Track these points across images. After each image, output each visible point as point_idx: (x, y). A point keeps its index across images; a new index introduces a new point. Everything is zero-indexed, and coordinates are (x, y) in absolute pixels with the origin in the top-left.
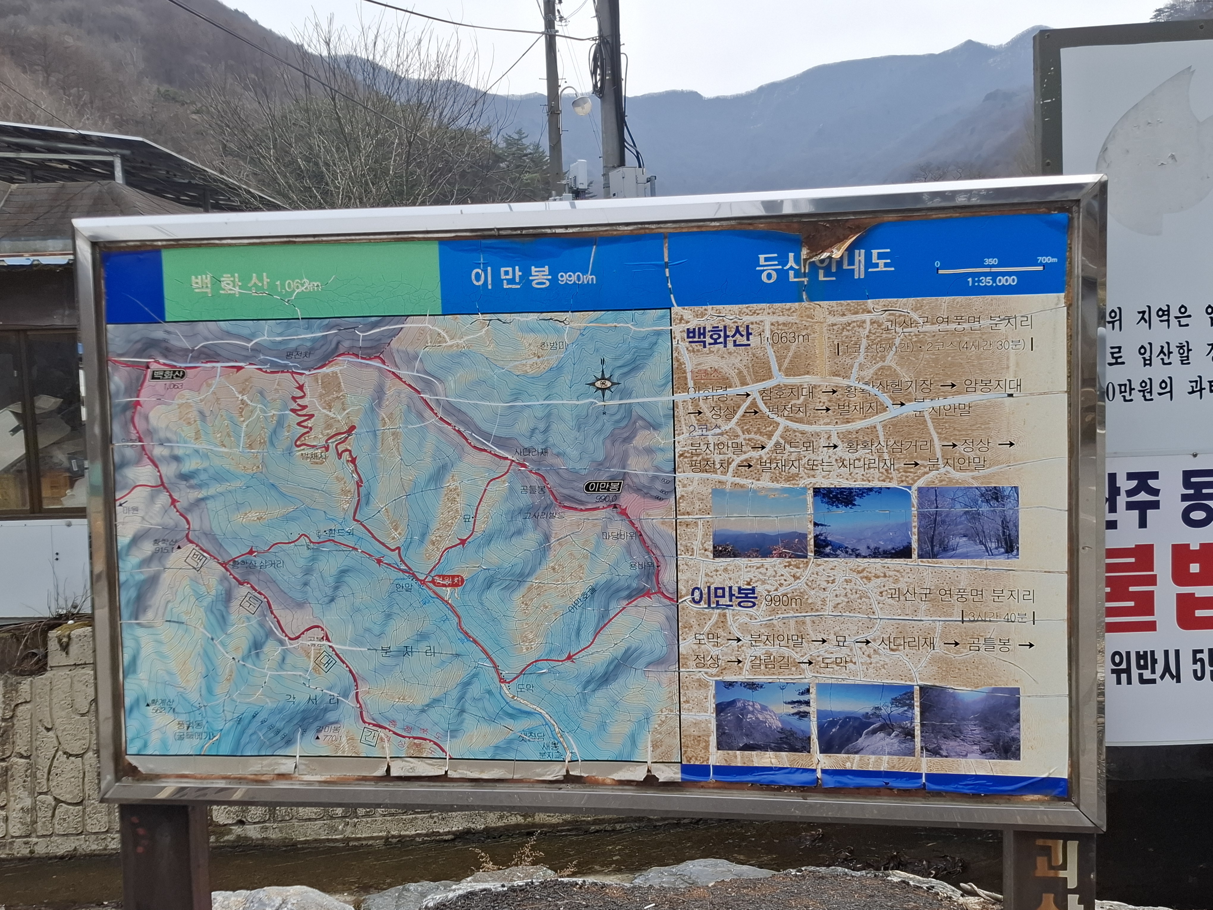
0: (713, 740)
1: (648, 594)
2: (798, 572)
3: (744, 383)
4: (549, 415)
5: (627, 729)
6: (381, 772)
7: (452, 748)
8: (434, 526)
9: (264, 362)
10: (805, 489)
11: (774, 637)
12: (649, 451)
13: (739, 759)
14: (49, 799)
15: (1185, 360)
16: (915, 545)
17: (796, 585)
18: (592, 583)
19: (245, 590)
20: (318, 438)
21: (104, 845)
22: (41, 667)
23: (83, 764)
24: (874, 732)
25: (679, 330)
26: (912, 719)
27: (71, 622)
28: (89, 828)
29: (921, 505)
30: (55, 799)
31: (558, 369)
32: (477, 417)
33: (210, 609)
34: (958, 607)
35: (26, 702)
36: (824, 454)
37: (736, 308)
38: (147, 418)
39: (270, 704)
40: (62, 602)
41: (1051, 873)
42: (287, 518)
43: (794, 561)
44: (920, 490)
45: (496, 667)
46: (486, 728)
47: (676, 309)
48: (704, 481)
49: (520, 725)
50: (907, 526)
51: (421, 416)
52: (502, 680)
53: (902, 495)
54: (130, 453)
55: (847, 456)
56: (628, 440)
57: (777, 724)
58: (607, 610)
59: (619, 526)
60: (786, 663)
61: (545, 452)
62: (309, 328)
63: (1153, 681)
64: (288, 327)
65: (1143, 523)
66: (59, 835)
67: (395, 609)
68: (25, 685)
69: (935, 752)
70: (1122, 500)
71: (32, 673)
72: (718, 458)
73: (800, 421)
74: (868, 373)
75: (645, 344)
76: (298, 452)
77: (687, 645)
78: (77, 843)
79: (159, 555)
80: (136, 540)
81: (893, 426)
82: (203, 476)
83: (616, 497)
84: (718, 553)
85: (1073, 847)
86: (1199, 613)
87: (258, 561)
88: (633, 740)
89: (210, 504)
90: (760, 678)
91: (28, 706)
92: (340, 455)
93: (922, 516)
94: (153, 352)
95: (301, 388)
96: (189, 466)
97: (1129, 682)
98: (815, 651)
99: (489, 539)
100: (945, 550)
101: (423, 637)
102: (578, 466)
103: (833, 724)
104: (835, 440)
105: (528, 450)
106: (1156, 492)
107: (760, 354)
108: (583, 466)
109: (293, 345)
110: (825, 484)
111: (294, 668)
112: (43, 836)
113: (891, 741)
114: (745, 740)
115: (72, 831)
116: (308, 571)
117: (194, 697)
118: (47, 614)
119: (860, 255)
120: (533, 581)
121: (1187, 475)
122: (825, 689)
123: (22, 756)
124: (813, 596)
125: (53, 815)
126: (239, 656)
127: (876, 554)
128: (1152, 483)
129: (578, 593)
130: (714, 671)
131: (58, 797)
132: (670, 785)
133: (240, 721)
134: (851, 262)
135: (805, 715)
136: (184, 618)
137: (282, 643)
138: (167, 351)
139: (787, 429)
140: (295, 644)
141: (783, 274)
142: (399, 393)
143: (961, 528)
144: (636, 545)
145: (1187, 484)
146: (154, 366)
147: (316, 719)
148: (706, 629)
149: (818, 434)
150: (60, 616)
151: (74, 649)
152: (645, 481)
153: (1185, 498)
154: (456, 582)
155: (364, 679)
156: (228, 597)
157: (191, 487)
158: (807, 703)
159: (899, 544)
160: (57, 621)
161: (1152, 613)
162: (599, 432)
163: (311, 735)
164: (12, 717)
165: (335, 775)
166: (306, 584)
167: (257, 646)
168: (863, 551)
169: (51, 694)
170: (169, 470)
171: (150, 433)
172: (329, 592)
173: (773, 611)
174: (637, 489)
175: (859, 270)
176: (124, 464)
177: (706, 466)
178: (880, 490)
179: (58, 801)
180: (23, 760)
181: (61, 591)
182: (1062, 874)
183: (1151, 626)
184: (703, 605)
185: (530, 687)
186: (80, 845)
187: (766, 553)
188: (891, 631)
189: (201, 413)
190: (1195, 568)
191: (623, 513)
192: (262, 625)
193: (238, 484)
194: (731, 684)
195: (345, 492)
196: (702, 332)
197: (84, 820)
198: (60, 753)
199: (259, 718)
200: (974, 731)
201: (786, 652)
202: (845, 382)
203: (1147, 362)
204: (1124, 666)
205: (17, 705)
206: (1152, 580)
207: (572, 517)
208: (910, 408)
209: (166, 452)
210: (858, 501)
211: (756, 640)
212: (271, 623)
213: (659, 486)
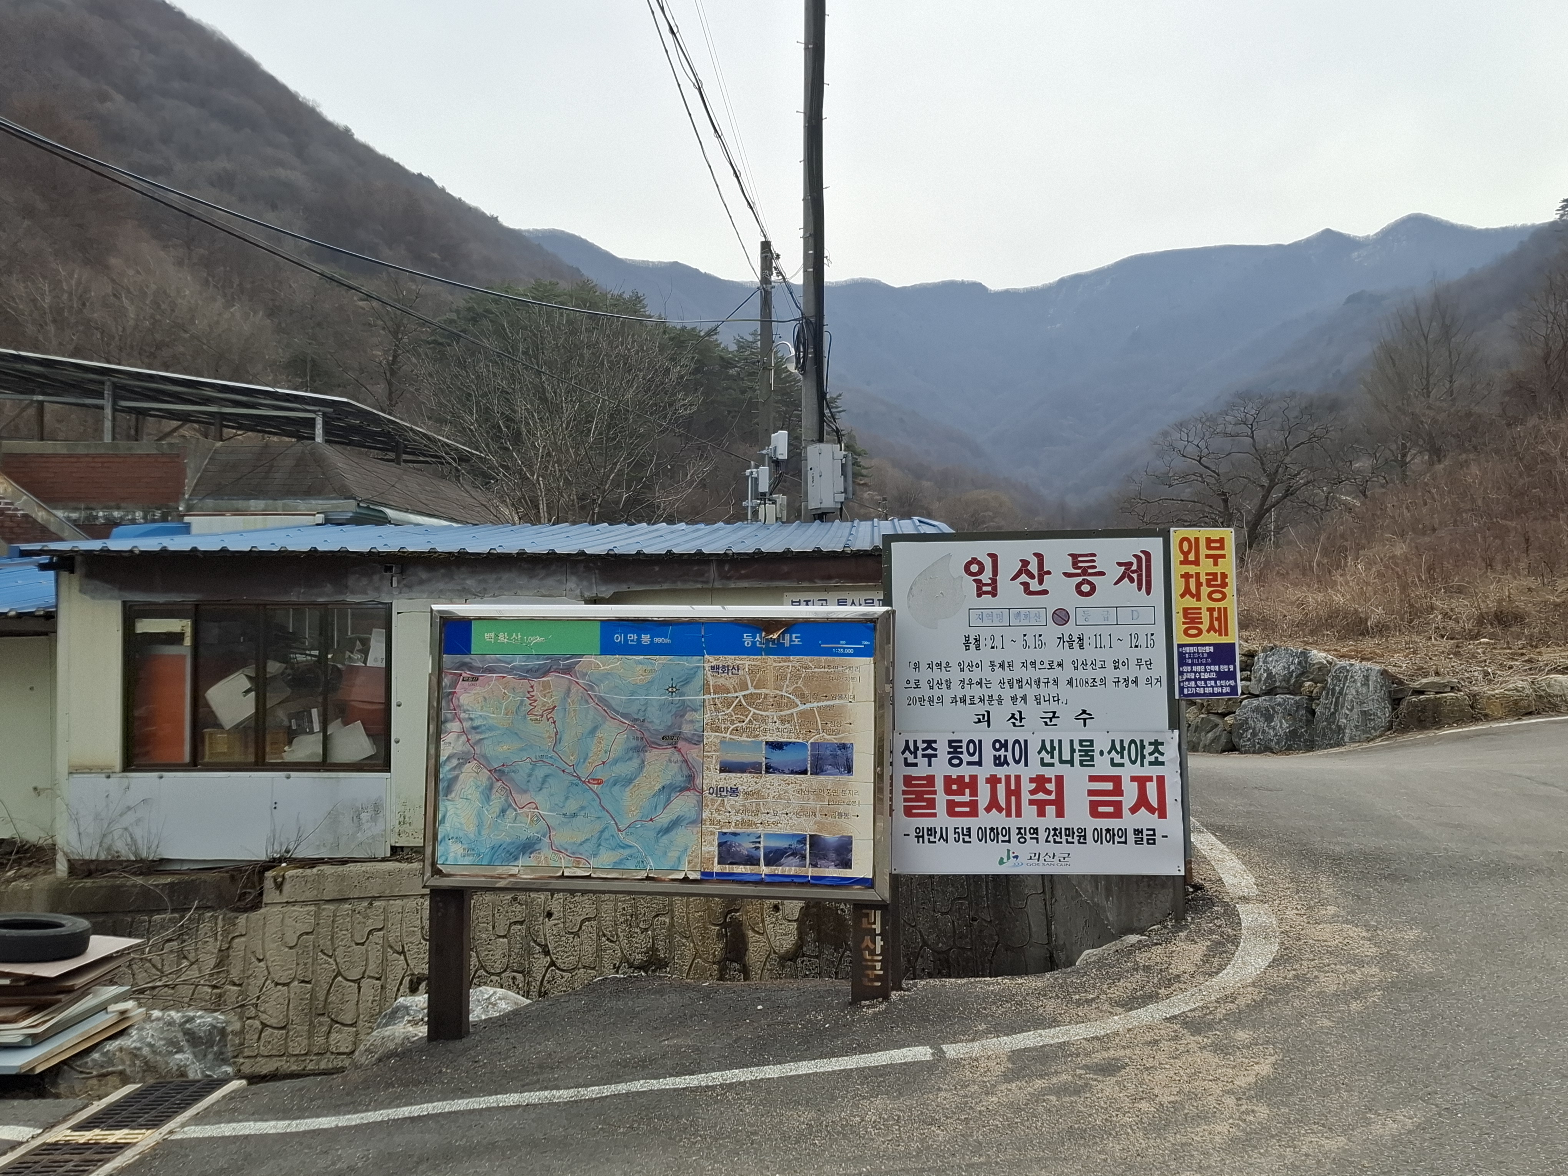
0: (716, 860)
1: (688, 789)
2: (758, 780)
3: (736, 692)
4: (646, 703)
5: (676, 854)
6: (560, 874)
7: (593, 862)
8: (590, 755)
9: (516, 674)
10: (762, 741)
11: (745, 811)
12: (692, 722)
13: (727, 869)
14: (257, 1023)
15: (949, 687)
16: (809, 769)
17: (756, 786)
18: (663, 784)
19: (500, 783)
20: (538, 711)
21: (303, 1066)
22: (256, 904)
23: (289, 992)
24: (789, 856)
25: (707, 665)
26: (805, 850)
27: (284, 865)
28: (290, 1050)
29: (812, 751)
30: (262, 1023)
31: (651, 682)
32: (613, 703)
33: (482, 793)
34: (827, 798)
35: (241, 935)
36: (770, 726)
37: (733, 657)
38: (459, 700)
39: (508, 840)
40: (276, 847)
41: (869, 926)
42: (522, 750)
43: (756, 775)
44: (812, 743)
45: (616, 824)
46: (611, 853)
47: (706, 656)
48: (716, 737)
49: (626, 852)
50: (806, 760)
51: (587, 702)
52: (619, 830)
53: (803, 745)
54: (449, 716)
55: (780, 727)
56: (682, 716)
57: (746, 853)
58: (670, 797)
59: (677, 757)
60: (750, 824)
61: (644, 721)
62: (538, 659)
63: (935, 842)
64: (528, 658)
65: (930, 765)
66: (263, 1056)
67: (570, 795)
68: (242, 919)
69: (815, 866)
70: (920, 753)
71: (245, 910)
72: (723, 726)
73: (760, 710)
74: (791, 689)
75: (692, 672)
76: (529, 717)
77: (705, 815)
78: (279, 1064)
79: (459, 766)
80: (449, 758)
81: (801, 714)
82: (483, 728)
83: (676, 743)
84: (721, 771)
85: (878, 913)
86: (957, 809)
87: (506, 770)
88: (679, 859)
89: (485, 741)
90: (738, 831)
91: (243, 939)
92: (548, 720)
93: (812, 755)
94: (465, 668)
95: (532, 687)
96: (477, 723)
97: (923, 842)
98: (763, 817)
99: (616, 762)
100: (822, 771)
101: (583, 808)
102: (659, 728)
103: (770, 852)
104: (775, 719)
105: (636, 720)
106: (935, 750)
107: (743, 678)
108: (661, 728)
109: (530, 667)
110: (771, 740)
111: (521, 822)
112: (249, 1057)
113: (796, 860)
114: (731, 860)
115: (274, 1052)
116: (530, 775)
117: (472, 836)
118: (264, 858)
119: (787, 636)
120: (636, 782)
121: (950, 742)
122: (768, 836)
123: (235, 984)
124: (764, 792)
125: (259, 1038)
126: (494, 816)
127: (792, 772)
128: (933, 745)
129: (657, 788)
130: (717, 827)
131: (265, 1021)
132: (695, 881)
133: (493, 848)
134: (784, 639)
135: (758, 848)
136: (469, 797)
137: (516, 810)
138: (471, 668)
139: (754, 714)
140: (522, 811)
141: (754, 643)
142: (578, 690)
143: (829, 762)
144: (684, 765)
145: (950, 746)
146: (464, 675)
147: (530, 847)
148: (715, 807)
149: (768, 717)
150: (274, 860)
151: (286, 888)
152: (689, 736)
153: (949, 753)
154: (599, 782)
155: (554, 829)
156: (491, 787)
157: (477, 733)
158: (759, 842)
159: (803, 768)
160: (272, 863)
161: (935, 809)
162: (670, 712)
163: (527, 855)
164: (228, 949)
165: (538, 875)
166: (528, 781)
167: (503, 811)
168: (786, 771)
169: (264, 928)
170: (467, 725)
171: (459, 706)
172: (539, 785)
173: (746, 799)
174: (686, 740)
175: (787, 643)
176: (446, 721)
177: (717, 729)
178: (794, 743)
179: (264, 1025)
180: (235, 988)
181: (277, 836)
182: (874, 926)
183: (934, 815)
184: (714, 795)
185: (632, 834)
186: (282, 1066)
187: (743, 771)
188: (798, 809)
189: (485, 698)
190: (954, 787)
191: (679, 751)
192: (506, 801)
193: (499, 732)
194: (725, 833)
195: (550, 737)
196: (718, 668)
197: (286, 1043)
198: (269, 981)
199: (502, 847)
200: (833, 856)
201: (751, 818)
202: (780, 693)
203: (932, 688)
204: (921, 834)
205: (233, 938)
206: (935, 792)
207: (655, 752)
208: (808, 706)
209: (467, 716)
210: (785, 748)
211: (737, 812)
212: (510, 800)
213: (696, 738)
